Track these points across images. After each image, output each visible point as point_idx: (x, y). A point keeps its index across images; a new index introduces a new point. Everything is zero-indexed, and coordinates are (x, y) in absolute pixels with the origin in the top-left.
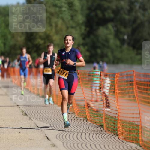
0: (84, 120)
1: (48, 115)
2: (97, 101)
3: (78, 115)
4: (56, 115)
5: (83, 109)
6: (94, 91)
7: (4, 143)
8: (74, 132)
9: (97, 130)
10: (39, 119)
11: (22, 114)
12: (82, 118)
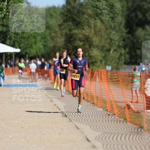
0: (124, 121)
1: (88, 116)
2: (137, 102)
3: (118, 117)
4: (96, 117)
5: (123, 110)
6: (134, 92)
7: (44, 144)
8: (114, 133)
9: (137, 131)
10: (79, 120)
11: (63, 116)
12: (122, 120)
